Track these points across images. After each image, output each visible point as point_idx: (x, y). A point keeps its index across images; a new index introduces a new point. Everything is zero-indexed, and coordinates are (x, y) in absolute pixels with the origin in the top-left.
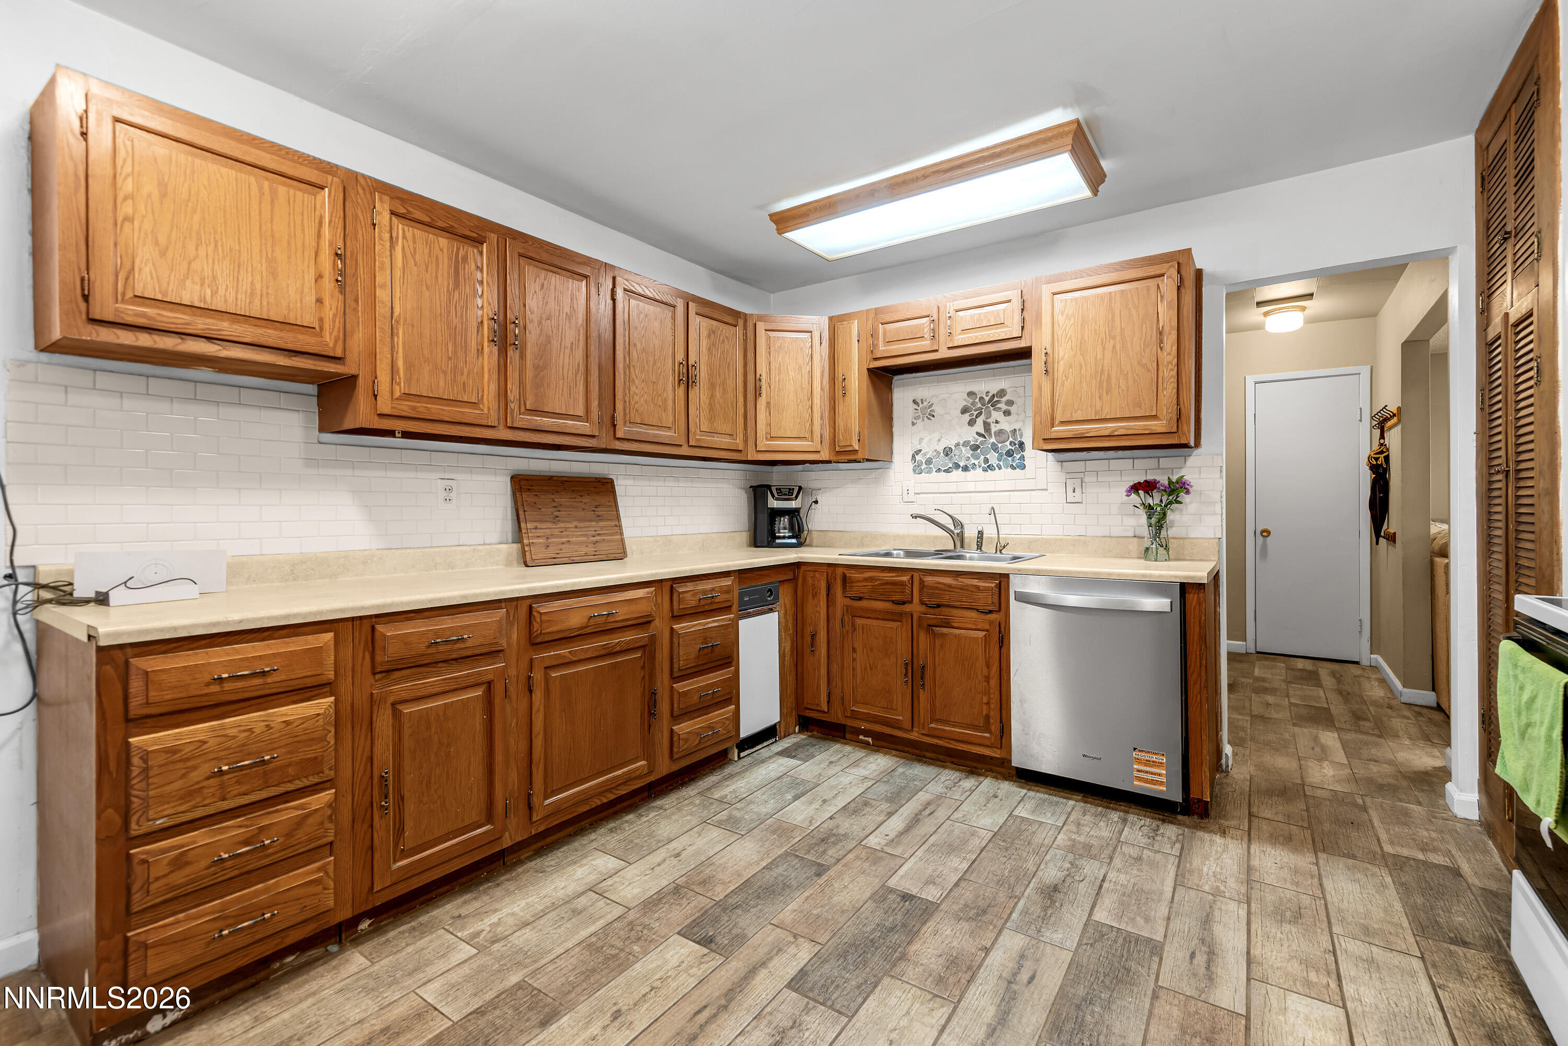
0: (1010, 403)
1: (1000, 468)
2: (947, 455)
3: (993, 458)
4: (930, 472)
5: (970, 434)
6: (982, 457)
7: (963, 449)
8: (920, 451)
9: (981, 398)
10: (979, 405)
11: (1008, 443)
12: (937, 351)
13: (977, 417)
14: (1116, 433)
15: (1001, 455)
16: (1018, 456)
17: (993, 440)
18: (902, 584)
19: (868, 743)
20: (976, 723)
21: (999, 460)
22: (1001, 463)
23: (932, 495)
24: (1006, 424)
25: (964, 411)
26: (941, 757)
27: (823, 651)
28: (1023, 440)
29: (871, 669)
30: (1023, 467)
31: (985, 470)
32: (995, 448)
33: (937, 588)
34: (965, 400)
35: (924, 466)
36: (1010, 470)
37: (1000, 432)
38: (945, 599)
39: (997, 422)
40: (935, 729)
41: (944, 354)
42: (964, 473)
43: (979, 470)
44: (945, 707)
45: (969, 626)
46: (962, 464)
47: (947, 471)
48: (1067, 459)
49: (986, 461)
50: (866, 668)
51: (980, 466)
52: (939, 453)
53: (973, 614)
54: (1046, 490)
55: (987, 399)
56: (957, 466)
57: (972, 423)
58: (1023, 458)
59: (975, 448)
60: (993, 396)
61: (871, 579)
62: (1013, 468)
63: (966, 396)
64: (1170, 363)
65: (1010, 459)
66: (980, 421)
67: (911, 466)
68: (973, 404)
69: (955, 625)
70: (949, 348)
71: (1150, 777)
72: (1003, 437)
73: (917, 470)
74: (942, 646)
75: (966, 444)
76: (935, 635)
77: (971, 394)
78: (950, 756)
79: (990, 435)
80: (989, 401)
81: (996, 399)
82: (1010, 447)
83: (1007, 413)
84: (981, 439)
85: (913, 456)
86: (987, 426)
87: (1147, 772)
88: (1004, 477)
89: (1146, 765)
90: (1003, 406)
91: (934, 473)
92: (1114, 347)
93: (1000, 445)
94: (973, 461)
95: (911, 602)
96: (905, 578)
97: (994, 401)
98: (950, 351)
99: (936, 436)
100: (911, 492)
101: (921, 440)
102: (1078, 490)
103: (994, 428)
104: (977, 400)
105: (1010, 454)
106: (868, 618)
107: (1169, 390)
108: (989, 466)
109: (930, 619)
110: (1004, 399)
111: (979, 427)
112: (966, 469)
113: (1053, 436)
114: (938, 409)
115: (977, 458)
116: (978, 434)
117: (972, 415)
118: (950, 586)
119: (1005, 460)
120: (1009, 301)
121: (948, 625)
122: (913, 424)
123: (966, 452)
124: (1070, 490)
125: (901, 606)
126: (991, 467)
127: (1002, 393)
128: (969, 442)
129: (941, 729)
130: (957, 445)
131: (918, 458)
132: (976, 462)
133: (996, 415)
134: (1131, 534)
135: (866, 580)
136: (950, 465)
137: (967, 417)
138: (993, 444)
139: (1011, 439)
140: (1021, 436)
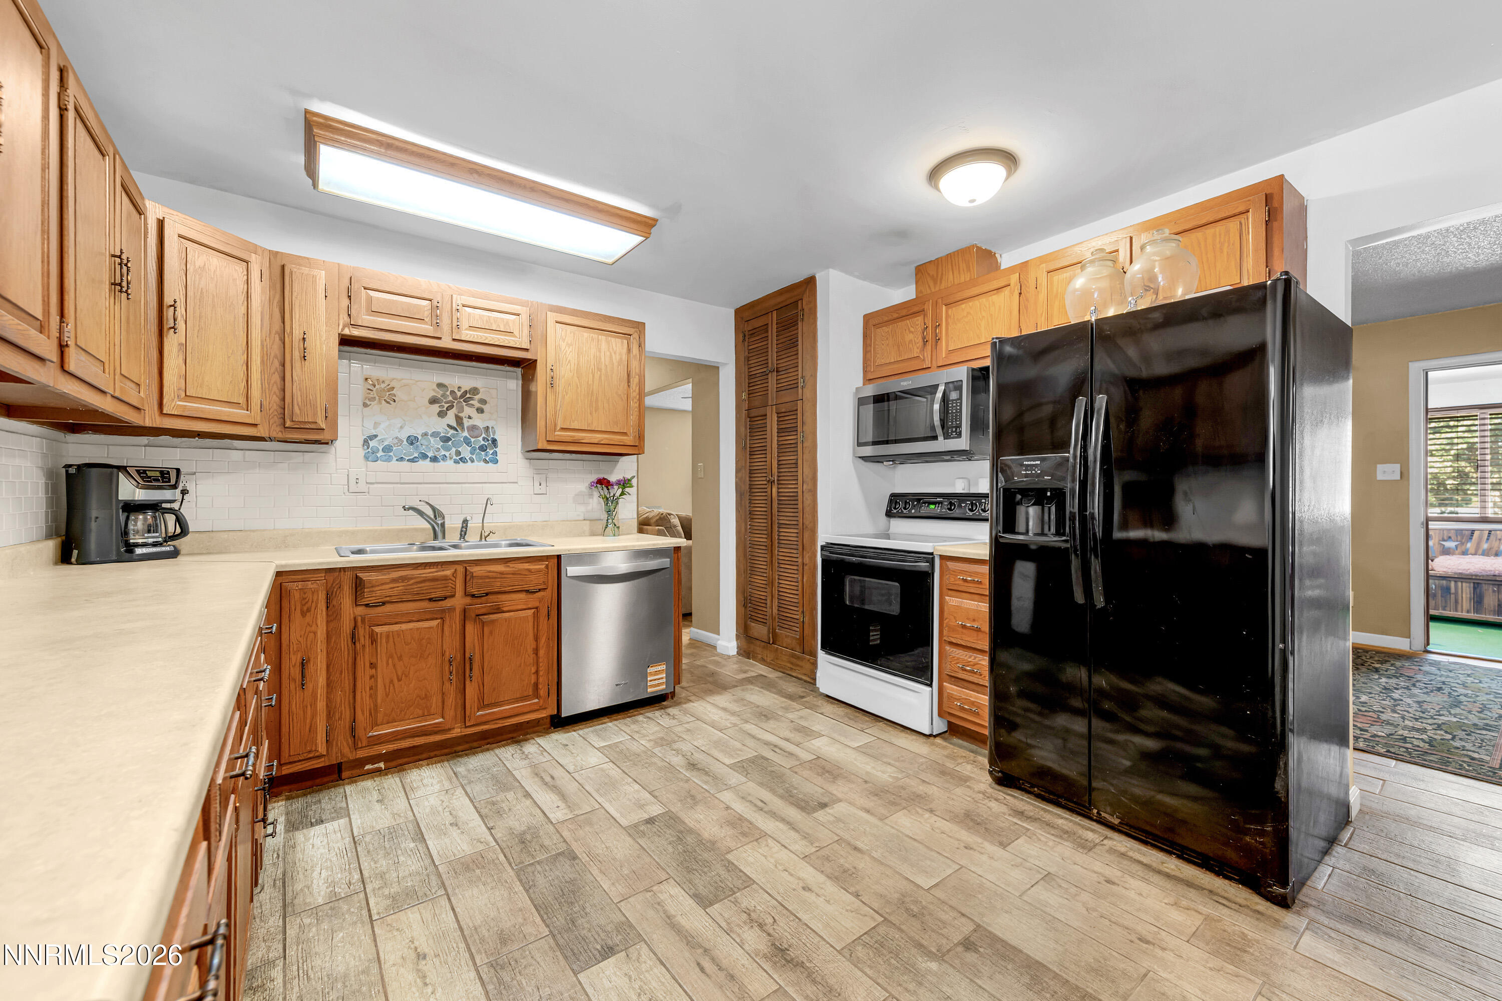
0: (483, 401)
1: (472, 461)
2: (412, 444)
3: (465, 451)
4: (389, 459)
5: (441, 426)
6: (454, 450)
7: (432, 440)
8: (376, 436)
9: (452, 392)
10: (450, 398)
11: (481, 439)
12: (440, 338)
13: (448, 409)
14: (602, 442)
15: (474, 449)
16: (491, 452)
17: (466, 434)
18: (446, 578)
19: (379, 770)
20: (526, 694)
21: (472, 453)
22: (474, 457)
23: (392, 486)
24: (479, 421)
25: (433, 401)
26: (475, 744)
27: (322, 680)
28: (495, 437)
29: (399, 680)
30: (496, 462)
31: (456, 462)
32: (467, 442)
33: (488, 577)
34: (434, 390)
35: (380, 454)
36: (482, 463)
37: (473, 428)
38: (497, 586)
39: (470, 417)
40: (482, 715)
41: (446, 343)
42: (432, 464)
43: (450, 463)
44: (494, 689)
45: (520, 607)
46: (430, 454)
47: (412, 461)
48: (534, 457)
49: (458, 453)
50: (391, 682)
51: (451, 458)
52: (401, 441)
53: (522, 596)
54: (516, 483)
55: (459, 394)
56: (424, 456)
57: (442, 414)
58: (495, 453)
59: (446, 439)
60: (466, 392)
61: (403, 579)
62: (486, 462)
63: (435, 387)
64: (635, 397)
65: (483, 453)
66: (451, 414)
67: (361, 452)
68: (443, 395)
69: (505, 609)
70: (454, 340)
71: (657, 682)
72: (476, 433)
73: (371, 456)
74: (491, 633)
75: (435, 434)
76: (483, 624)
77: (440, 385)
78: (485, 739)
79: (463, 429)
80: (462, 397)
81: (468, 395)
82: (483, 443)
83: (480, 411)
84: (452, 432)
85: (366, 442)
86: (459, 420)
87: (658, 679)
88: (477, 469)
89: (655, 675)
90: (475, 402)
91: (394, 462)
92: (600, 377)
93: (473, 440)
94: (443, 453)
95: (453, 596)
96: (448, 573)
97: (467, 396)
98: (456, 343)
99: (398, 422)
100: (362, 482)
101: (376, 425)
102: (543, 484)
103: (467, 423)
104: (448, 393)
105: (483, 448)
106: (396, 623)
107: (634, 417)
108: (461, 459)
109: (479, 608)
110: (477, 397)
111: (450, 419)
112: (434, 459)
113: (556, 439)
114: (399, 394)
115: (448, 449)
116: (449, 426)
117: (443, 407)
118: (502, 573)
119: (478, 454)
120: (518, 315)
121: (498, 610)
122: (365, 405)
123: (436, 443)
124: (536, 484)
125: (441, 603)
126: (463, 460)
127: (475, 391)
128: (439, 433)
129: (489, 714)
130: (425, 434)
131: (372, 444)
132: (447, 454)
133: (468, 411)
134: (582, 518)
135: (394, 580)
136: (416, 455)
137: (436, 408)
138: (465, 438)
139: (484, 435)
140: (494, 433)
